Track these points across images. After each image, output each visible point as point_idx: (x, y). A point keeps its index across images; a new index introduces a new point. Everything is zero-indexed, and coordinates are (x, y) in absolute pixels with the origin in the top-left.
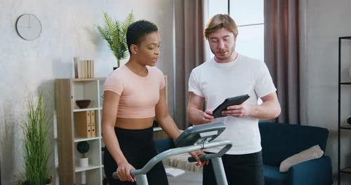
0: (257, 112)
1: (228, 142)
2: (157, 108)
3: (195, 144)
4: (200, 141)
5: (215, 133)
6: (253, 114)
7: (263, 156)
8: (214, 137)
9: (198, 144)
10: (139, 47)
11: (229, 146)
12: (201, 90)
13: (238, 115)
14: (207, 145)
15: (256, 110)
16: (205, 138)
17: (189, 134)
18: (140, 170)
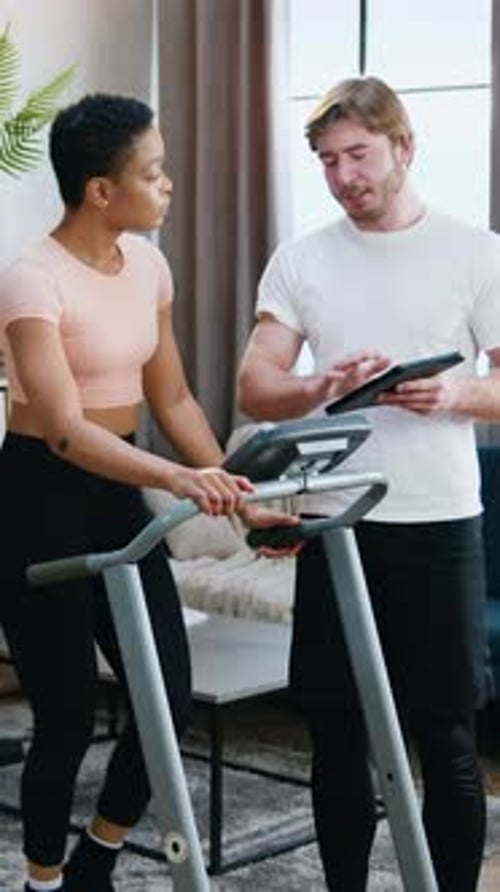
0: (475, 399)
1: (376, 476)
2: (150, 374)
3: (283, 477)
4: (295, 467)
5: (341, 444)
6: (465, 404)
7: (484, 530)
8: (337, 457)
9: (291, 477)
10: (116, 182)
11: (378, 491)
12: (299, 311)
13: (423, 408)
14: (315, 481)
15: (474, 391)
16: (312, 460)
17: (267, 446)
18: (118, 554)
